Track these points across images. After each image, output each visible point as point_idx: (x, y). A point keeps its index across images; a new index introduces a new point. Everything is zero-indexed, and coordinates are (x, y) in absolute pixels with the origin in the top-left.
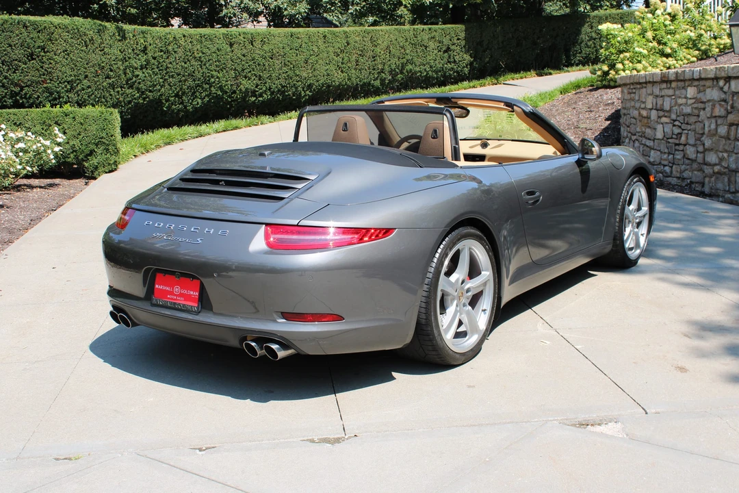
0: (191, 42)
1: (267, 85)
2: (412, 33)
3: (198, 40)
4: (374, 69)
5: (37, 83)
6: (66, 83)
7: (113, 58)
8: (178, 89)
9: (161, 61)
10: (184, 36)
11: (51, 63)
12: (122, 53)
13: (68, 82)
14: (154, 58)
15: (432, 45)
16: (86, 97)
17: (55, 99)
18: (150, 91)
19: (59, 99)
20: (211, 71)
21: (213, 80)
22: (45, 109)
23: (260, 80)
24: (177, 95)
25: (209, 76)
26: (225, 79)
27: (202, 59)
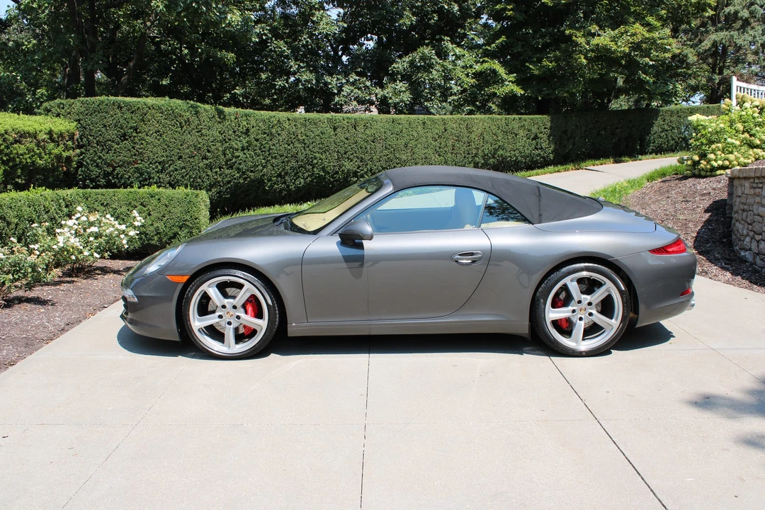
0: (295, 125)
1: (368, 166)
2: (504, 122)
3: (302, 124)
4: (468, 154)
5: (128, 164)
6: (157, 164)
7: (212, 139)
8: (281, 169)
9: (264, 143)
10: (289, 120)
11: (142, 144)
12: (222, 134)
13: (160, 163)
14: (257, 140)
15: (522, 133)
16: (179, 177)
17: (145, 180)
18: (252, 171)
19: (149, 179)
20: (314, 152)
21: (315, 161)
22: (132, 190)
23: (361, 161)
24: (279, 175)
25: (311, 158)
26: (327, 161)
27: (306, 141)
